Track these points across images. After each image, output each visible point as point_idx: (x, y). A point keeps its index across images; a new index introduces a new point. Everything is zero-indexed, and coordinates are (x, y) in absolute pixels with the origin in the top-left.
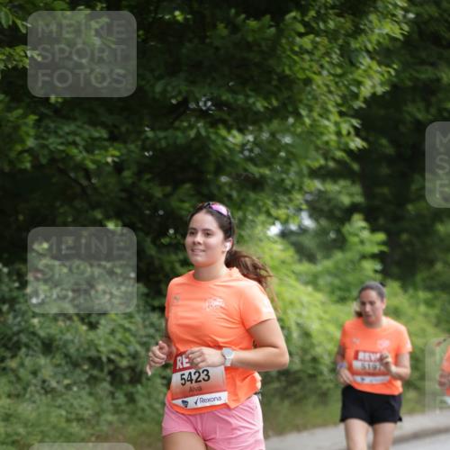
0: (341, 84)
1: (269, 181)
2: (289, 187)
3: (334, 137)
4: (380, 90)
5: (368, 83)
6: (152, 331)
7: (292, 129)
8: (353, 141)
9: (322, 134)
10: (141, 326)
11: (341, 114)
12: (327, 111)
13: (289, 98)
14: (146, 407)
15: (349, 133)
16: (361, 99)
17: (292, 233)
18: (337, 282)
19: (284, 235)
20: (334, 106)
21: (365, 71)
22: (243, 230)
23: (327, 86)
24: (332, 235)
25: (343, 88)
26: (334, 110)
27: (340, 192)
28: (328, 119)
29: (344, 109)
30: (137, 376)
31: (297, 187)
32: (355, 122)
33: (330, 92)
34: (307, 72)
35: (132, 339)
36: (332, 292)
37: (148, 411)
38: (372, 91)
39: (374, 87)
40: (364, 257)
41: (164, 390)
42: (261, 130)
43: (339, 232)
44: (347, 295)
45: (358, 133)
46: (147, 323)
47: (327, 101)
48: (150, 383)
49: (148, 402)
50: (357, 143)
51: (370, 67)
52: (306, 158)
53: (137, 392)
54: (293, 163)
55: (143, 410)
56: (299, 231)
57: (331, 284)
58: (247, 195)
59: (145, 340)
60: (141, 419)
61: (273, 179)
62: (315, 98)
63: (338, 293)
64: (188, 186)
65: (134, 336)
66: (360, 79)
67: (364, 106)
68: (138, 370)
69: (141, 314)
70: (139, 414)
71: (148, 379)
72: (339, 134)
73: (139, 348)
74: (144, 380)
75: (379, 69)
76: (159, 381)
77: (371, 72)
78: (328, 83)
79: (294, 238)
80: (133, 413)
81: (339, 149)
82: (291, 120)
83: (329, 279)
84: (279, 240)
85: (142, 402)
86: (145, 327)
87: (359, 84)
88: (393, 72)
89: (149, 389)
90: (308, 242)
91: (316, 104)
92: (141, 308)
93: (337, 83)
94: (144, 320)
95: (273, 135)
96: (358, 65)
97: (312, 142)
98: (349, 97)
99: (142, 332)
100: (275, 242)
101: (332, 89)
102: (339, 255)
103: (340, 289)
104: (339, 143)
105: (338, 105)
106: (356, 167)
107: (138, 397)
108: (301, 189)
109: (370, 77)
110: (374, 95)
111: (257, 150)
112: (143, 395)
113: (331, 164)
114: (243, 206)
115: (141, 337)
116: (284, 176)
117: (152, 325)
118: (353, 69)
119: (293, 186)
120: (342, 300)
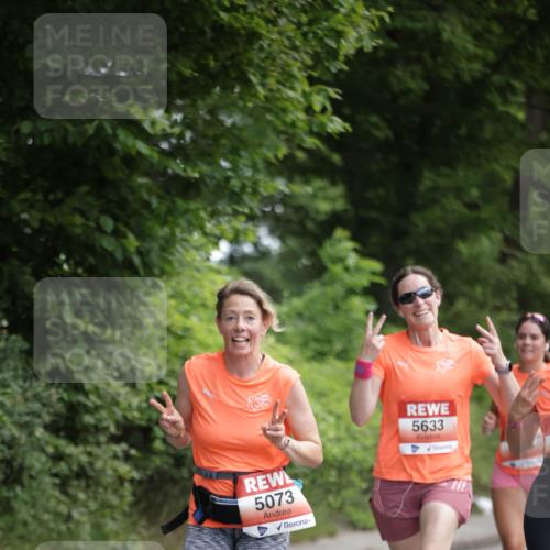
0: (311, 36)
1: (208, 180)
2: (237, 190)
3: (302, 115)
4: (369, 45)
5: (352, 35)
6: (36, 406)
7: (241, 103)
8: (331, 121)
9: (284, 110)
10: (19, 398)
11: (312, 81)
12: (292, 76)
13: (232, 57)
14: (30, 520)
15: (324, 110)
16: (342, 58)
17: (245, 257)
18: (312, 329)
19: (232, 260)
20: (300, 69)
21: (347, 16)
22: (172, 254)
23: (289, 38)
24: (305, 261)
25: (314, 43)
26: (301, 75)
27: (314, 196)
28: (292, 88)
29: (315, 74)
30: (15, 474)
31: (249, 190)
32: (333, 92)
33: (295, 48)
34: (257, 20)
35: (5, 418)
36: (305, 345)
37: (33, 526)
38: (358, 46)
39: (360, 39)
40: (351, 292)
41: (57, 493)
42: (194, 104)
43: (313, 255)
44: (326, 348)
45: (338, 108)
46: (29, 394)
47: (291, 61)
48: (35, 484)
49: (32, 512)
50: (336, 125)
51: (353, 10)
52: (261, 145)
53: (16, 496)
54: (243, 153)
55: (25, 524)
56: (256, 255)
57: (304, 334)
58: (173, 202)
59: (27, 419)
60: (22, 538)
61: (214, 178)
62: (271, 57)
63: (314, 346)
64: (84, 189)
65: (10, 414)
66: (340, 27)
67: (346, 68)
68: (16, 464)
69: (20, 382)
70: (20, 530)
71: (31, 477)
72: (309, 110)
73: (16, 432)
74: (26, 480)
75: (367, 13)
76: (48, 480)
77: (355, 18)
78: (291, 34)
79: (248, 266)
80: (11, 529)
81: (311, 133)
82: (237, 90)
83: (302, 325)
84: (225, 268)
85: (24, 513)
86: (26, 400)
87: (339, 35)
88: (387, 19)
89: (35, 493)
90: (271, 271)
91: (273, 65)
92: (20, 372)
93: (305, 35)
94: (25, 391)
95: (212, 112)
96: (337, 7)
97: (269, 122)
98: (323, 56)
99: (21, 408)
100: (218, 272)
101: (298, 43)
102: (315, 291)
103: (316, 340)
104: (310, 123)
105: (306, 67)
106: (336, 158)
107: (16, 505)
108: (255, 192)
109: (354, 26)
110: (360, 51)
111: (188, 135)
112: (26, 503)
113: (300, 155)
114: (170, 219)
115: (20, 415)
116: (230, 173)
117: (37, 397)
118: (329, 13)
119: (244, 187)
120: (320, 356)
